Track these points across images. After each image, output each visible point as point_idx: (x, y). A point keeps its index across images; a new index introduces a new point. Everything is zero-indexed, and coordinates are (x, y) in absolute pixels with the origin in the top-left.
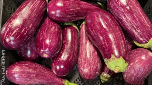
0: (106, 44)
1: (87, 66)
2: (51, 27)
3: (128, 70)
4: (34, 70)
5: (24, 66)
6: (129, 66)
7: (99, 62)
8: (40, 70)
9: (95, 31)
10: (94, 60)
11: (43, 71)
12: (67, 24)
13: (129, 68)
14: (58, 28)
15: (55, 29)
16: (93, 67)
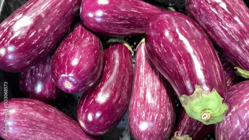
0: (185, 67)
1: (146, 116)
2: (85, 38)
3: (227, 121)
4: (44, 116)
5: (26, 104)
6: (230, 114)
7: (170, 109)
8: (55, 117)
9: (164, 45)
10: (160, 104)
11: (60, 121)
12: (114, 41)
13: (230, 116)
14: (96, 42)
15: (91, 41)
16: (158, 117)
